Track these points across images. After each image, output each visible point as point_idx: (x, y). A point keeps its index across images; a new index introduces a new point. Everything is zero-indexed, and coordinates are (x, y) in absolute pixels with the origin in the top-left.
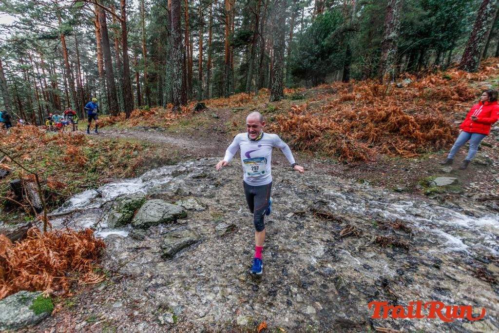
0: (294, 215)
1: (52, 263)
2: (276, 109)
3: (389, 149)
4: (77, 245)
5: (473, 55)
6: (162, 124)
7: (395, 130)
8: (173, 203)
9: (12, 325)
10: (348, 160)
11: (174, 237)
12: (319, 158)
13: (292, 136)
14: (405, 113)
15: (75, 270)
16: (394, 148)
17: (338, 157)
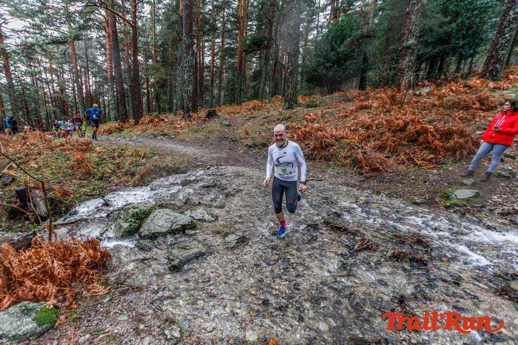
0: (307, 228)
1: (56, 273)
2: (290, 117)
3: (407, 159)
4: (82, 254)
5: (495, 63)
6: (171, 132)
7: (413, 140)
8: (182, 213)
9: (14, 337)
10: (364, 170)
11: (182, 248)
12: (334, 168)
13: (306, 145)
14: (423, 122)
15: (80, 281)
16: (412, 159)
17: (354, 167)
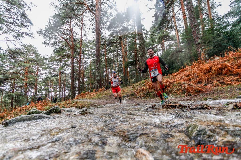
10: (192, 93)
16: (224, 83)
17: (185, 94)
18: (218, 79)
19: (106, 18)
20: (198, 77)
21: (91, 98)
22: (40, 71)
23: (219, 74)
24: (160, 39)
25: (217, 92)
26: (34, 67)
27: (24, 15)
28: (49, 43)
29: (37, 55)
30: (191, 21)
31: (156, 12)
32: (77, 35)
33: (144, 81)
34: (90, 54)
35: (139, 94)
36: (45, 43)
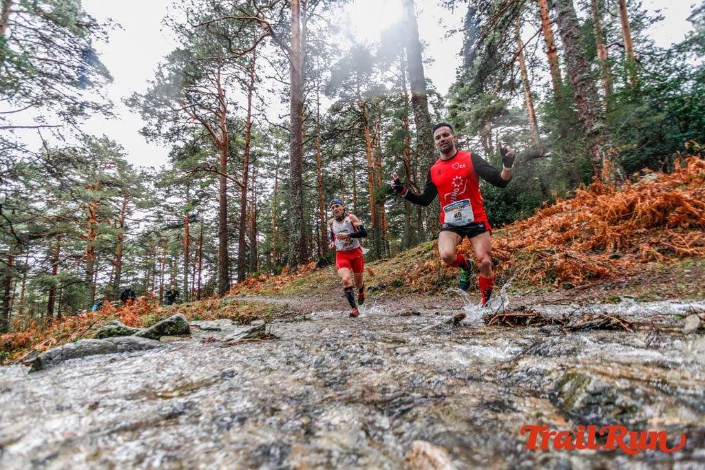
3: (658, 252)
7: (657, 222)
17: (552, 282)
18: (653, 240)
19: (321, 60)
20: (591, 231)
21: (277, 293)
22: (130, 213)
23: (658, 224)
24: (480, 120)
25: (652, 277)
26: (115, 201)
27: (88, 54)
28: (157, 132)
29: (122, 166)
30: (572, 65)
31: (468, 42)
32: (237, 108)
33: (431, 244)
34: (273, 165)
35: (416, 282)
36: (145, 132)
